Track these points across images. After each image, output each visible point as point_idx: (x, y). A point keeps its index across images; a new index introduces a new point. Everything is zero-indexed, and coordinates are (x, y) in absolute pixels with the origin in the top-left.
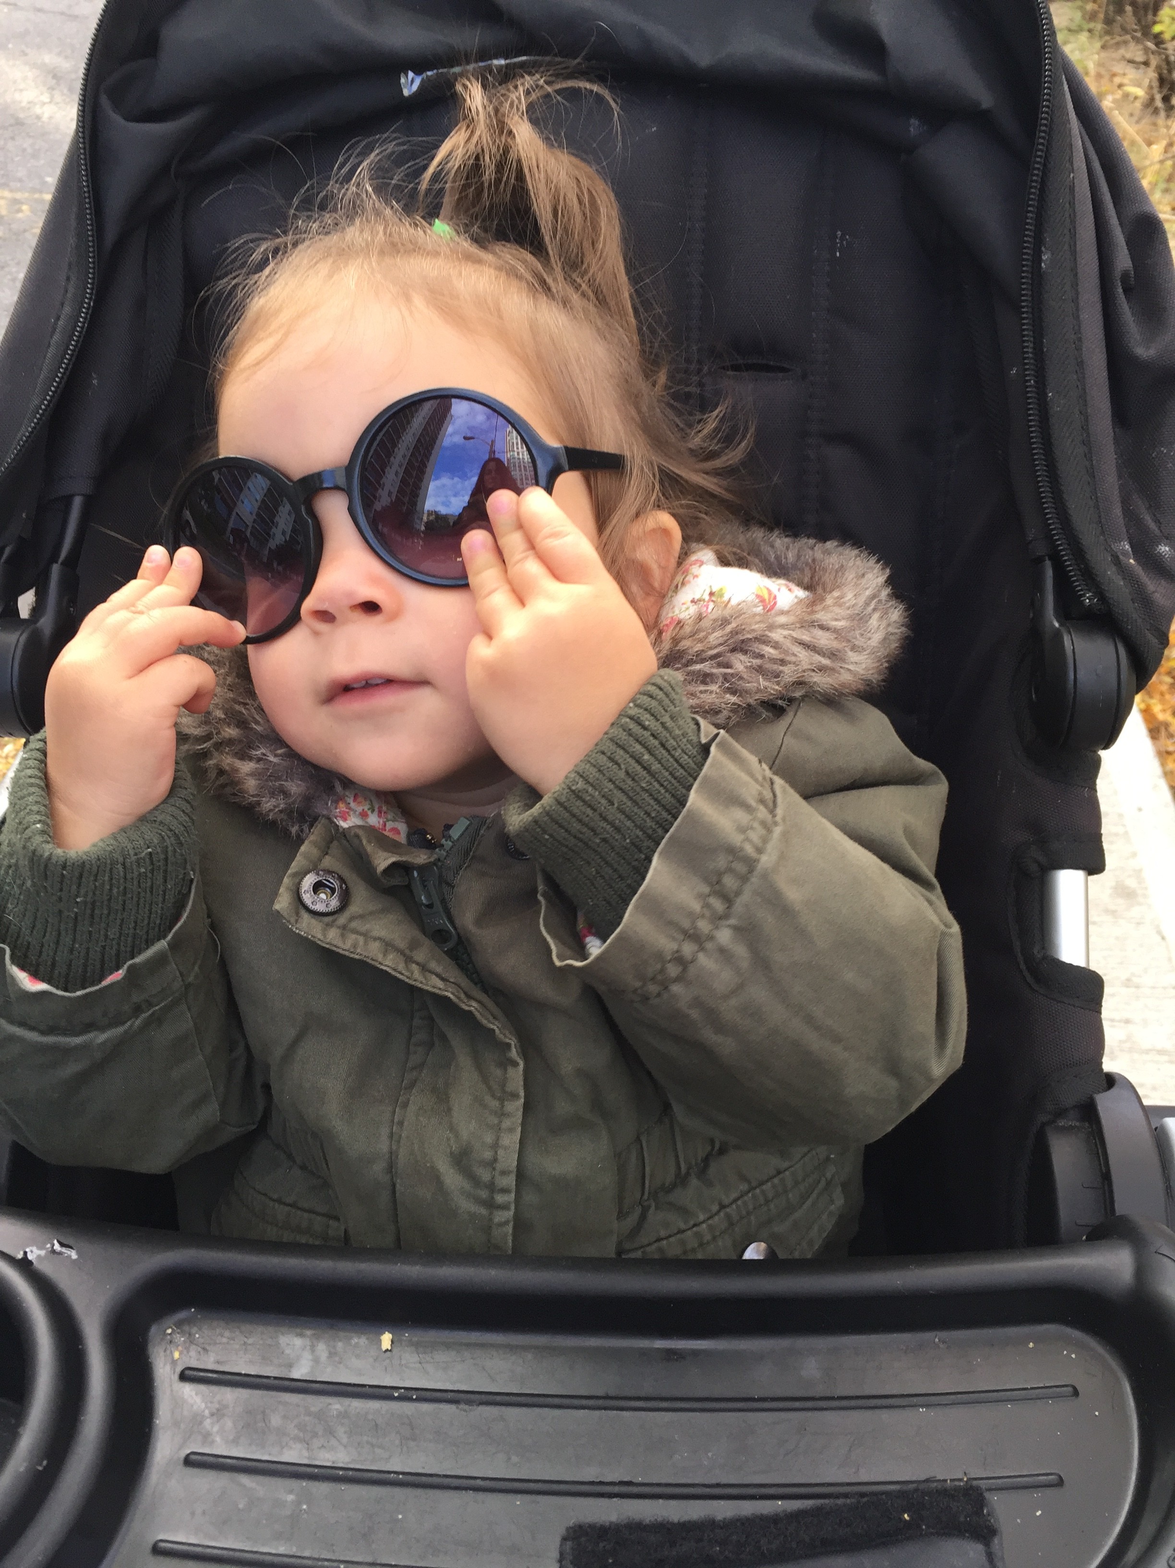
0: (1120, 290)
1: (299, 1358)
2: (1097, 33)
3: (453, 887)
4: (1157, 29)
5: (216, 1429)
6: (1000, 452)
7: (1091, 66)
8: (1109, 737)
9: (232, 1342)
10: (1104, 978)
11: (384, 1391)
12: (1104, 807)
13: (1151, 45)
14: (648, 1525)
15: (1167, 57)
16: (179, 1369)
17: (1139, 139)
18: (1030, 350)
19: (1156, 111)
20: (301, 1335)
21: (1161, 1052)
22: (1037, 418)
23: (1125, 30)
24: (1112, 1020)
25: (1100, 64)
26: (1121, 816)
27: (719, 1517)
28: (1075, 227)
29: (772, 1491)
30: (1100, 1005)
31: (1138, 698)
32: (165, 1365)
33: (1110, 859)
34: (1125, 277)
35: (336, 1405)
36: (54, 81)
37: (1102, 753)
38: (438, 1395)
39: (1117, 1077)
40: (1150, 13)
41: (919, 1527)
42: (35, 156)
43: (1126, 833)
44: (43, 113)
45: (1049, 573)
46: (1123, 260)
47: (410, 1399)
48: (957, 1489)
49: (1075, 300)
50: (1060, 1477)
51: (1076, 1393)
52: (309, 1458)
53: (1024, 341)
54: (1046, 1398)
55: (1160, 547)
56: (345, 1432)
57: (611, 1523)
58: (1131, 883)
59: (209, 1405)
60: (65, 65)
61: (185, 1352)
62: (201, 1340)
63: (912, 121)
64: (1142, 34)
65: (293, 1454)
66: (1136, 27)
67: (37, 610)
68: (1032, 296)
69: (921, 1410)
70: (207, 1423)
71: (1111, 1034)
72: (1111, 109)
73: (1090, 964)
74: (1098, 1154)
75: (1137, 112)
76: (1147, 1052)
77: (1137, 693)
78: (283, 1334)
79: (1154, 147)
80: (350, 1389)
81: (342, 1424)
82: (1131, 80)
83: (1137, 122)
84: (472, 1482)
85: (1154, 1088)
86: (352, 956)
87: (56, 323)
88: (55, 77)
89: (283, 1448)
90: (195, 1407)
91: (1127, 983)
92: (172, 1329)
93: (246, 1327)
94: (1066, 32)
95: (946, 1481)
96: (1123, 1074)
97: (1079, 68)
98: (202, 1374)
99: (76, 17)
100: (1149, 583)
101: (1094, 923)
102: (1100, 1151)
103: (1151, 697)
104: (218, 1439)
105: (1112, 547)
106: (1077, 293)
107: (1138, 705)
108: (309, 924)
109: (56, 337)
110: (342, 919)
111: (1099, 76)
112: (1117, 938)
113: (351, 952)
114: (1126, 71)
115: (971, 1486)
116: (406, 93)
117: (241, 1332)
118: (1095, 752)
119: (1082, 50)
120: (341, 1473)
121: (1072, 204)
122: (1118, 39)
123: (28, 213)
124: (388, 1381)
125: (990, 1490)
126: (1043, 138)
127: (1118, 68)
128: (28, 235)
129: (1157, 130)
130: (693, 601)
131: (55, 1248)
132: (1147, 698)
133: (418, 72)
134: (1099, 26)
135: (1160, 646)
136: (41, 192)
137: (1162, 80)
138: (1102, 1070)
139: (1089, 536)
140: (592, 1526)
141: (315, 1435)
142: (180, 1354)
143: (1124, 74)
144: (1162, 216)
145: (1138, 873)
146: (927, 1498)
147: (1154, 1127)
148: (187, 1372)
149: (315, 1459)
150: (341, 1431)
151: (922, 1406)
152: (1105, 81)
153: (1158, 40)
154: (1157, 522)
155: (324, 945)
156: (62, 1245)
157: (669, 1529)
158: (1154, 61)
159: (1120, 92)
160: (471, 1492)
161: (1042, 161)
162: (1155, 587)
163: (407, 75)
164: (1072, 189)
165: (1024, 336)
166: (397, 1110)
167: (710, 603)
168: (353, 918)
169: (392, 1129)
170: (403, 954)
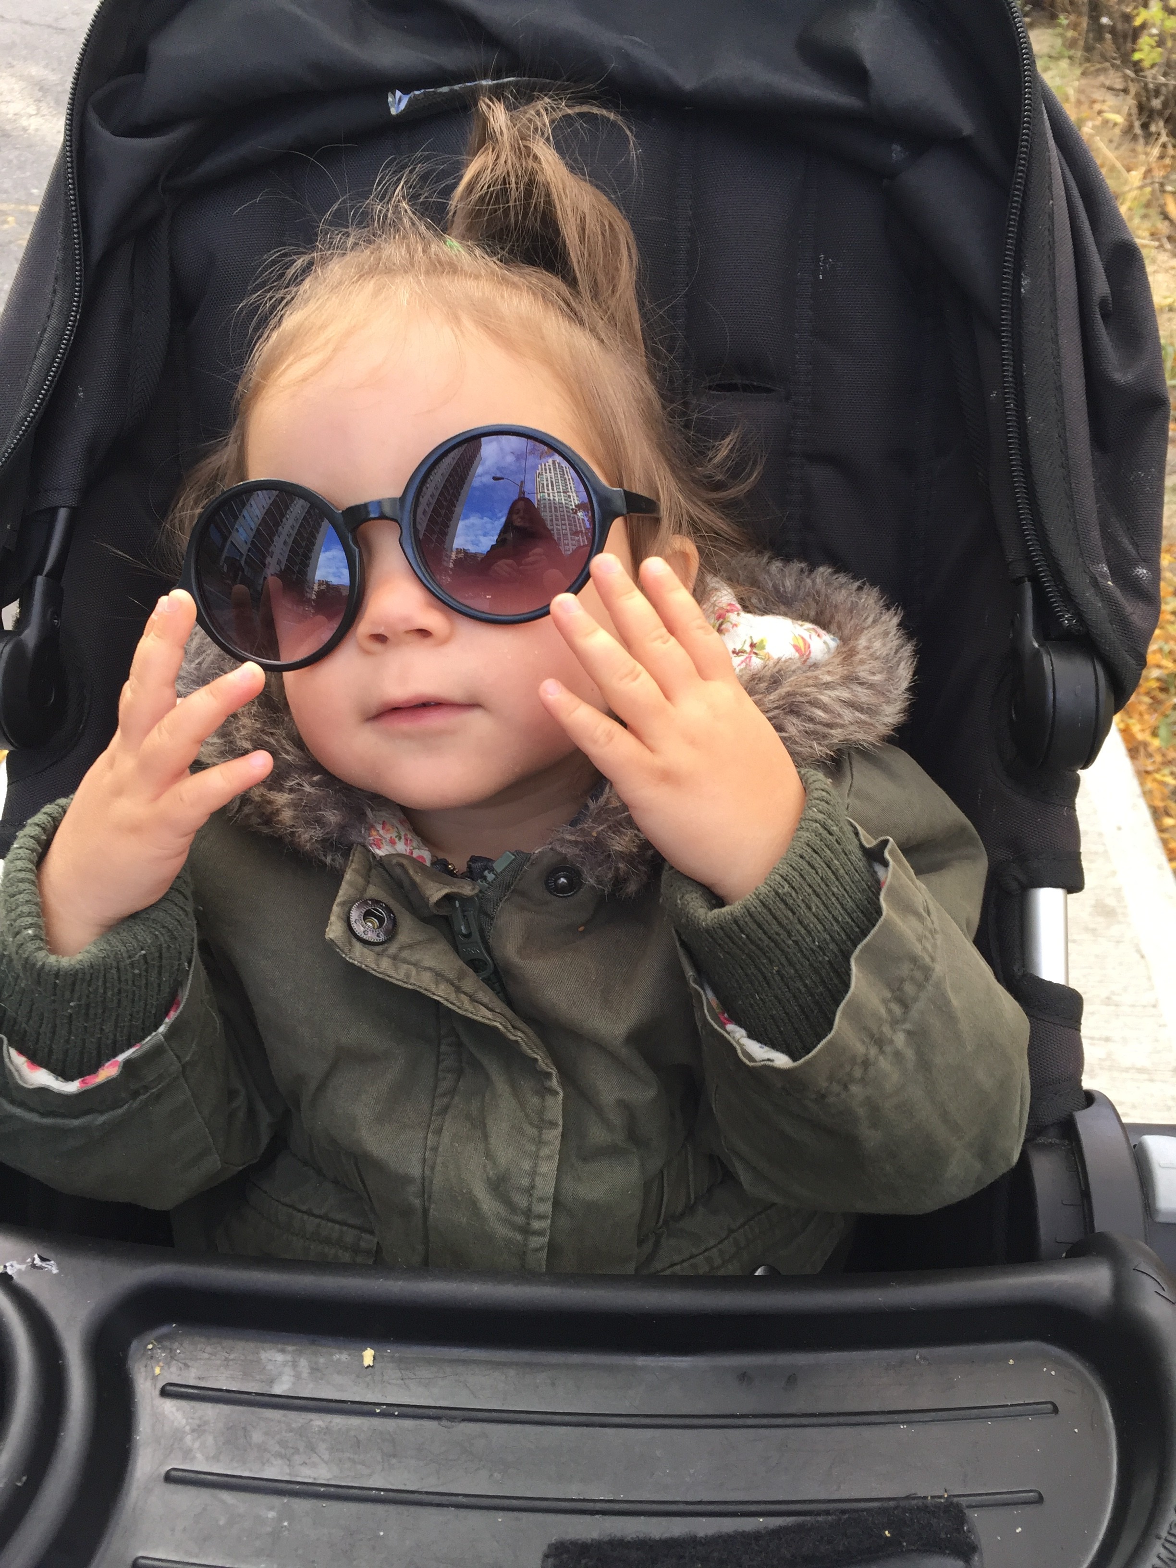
0: (1098, 317)
1: (280, 1374)
2: (1077, 61)
3: (492, 919)
4: (1137, 56)
5: (197, 1445)
6: (980, 474)
7: (1071, 92)
8: (1088, 757)
9: (213, 1357)
10: (1084, 996)
11: (365, 1407)
12: (1082, 827)
13: (1129, 72)
14: (629, 1542)
15: (1146, 84)
16: (160, 1385)
17: (1118, 165)
18: (1010, 374)
19: (1135, 138)
20: (283, 1351)
21: (1141, 1071)
22: (1016, 441)
23: (1104, 58)
24: (1092, 1038)
25: (1081, 91)
26: (1100, 835)
27: (701, 1534)
28: (1054, 254)
29: (753, 1508)
30: (1078, 1022)
31: (1116, 718)
32: (146, 1379)
33: (1090, 878)
34: (1103, 303)
35: (318, 1421)
36: (41, 94)
37: (1080, 772)
38: (420, 1411)
39: (1096, 1096)
40: (1129, 40)
41: (900, 1543)
42: (21, 167)
43: (1106, 851)
44: (30, 125)
45: (1029, 594)
46: (1101, 286)
47: (392, 1415)
48: (938, 1506)
49: (1054, 326)
50: (1040, 1494)
51: (1056, 1410)
52: (290, 1475)
53: (1004, 365)
54: (1026, 1415)
55: (1138, 569)
56: (327, 1449)
57: (592, 1540)
58: (1111, 902)
59: (190, 1420)
60: (53, 77)
61: (166, 1368)
62: (182, 1355)
63: (894, 146)
64: (1122, 62)
65: (274, 1471)
66: (1115, 55)
67: (21, 622)
68: (1012, 320)
69: (902, 1427)
70: (188, 1439)
71: (1091, 1052)
72: (1092, 136)
73: (1070, 983)
74: (1078, 1172)
75: (1117, 139)
76: (1127, 1070)
77: (1115, 713)
78: (263, 1349)
79: (1133, 173)
80: (333, 1405)
81: (324, 1441)
82: (1110, 107)
83: (1117, 148)
84: (453, 1499)
85: (1134, 1107)
86: (405, 986)
87: (42, 335)
88: (41, 89)
89: (263, 1464)
90: (176, 1424)
91: (1108, 1001)
92: (154, 1345)
93: (228, 1343)
94: (1046, 59)
95: (925, 1498)
96: (1101, 1091)
97: (1058, 96)
98: (183, 1390)
99: (63, 29)
100: (1127, 605)
101: (1074, 941)
102: (1079, 1168)
103: (1131, 717)
104: (199, 1455)
105: (1091, 568)
106: (1056, 318)
107: (1117, 724)
108: (362, 953)
109: (42, 349)
110: (393, 949)
111: (1079, 103)
112: (1097, 956)
113: (404, 982)
114: (1106, 98)
115: (952, 1503)
116: (393, 111)
117: (223, 1348)
118: (1075, 771)
119: (1063, 77)
120: (322, 1489)
121: (1051, 231)
122: (1098, 66)
123: (14, 225)
124: (370, 1397)
125: (970, 1507)
126: (1023, 165)
127: (1098, 95)
128: (13, 247)
129: (1135, 157)
130: (734, 652)
131: (35, 1262)
132: (1126, 718)
133: (405, 92)
134: (1079, 53)
135: (1138, 667)
136: (27, 204)
137: (1141, 108)
138: (1081, 1087)
139: (1067, 559)
140: (574, 1543)
141: (297, 1451)
142: (162, 1368)
143: (1104, 101)
144: (1138, 241)
145: (1117, 892)
146: (907, 1515)
147: (1132, 1145)
148: (168, 1388)
149: (297, 1476)
150: (322, 1447)
151: (903, 1423)
152: (1085, 107)
153: (1137, 67)
154: (1136, 545)
155: (378, 975)
156: (43, 1259)
157: (651, 1546)
158: (1133, 89)
159: (1100, 118)
160: (453, 1509)
161: (1022, 188)
162: (1133, 610)
163: (394, 94)
164: (1051, 216)
165: (1004, 360)
166: (430, 1135)
167: (754, 656)
168: (402, 948)
169: (425, 1153)
170: (452, 984)
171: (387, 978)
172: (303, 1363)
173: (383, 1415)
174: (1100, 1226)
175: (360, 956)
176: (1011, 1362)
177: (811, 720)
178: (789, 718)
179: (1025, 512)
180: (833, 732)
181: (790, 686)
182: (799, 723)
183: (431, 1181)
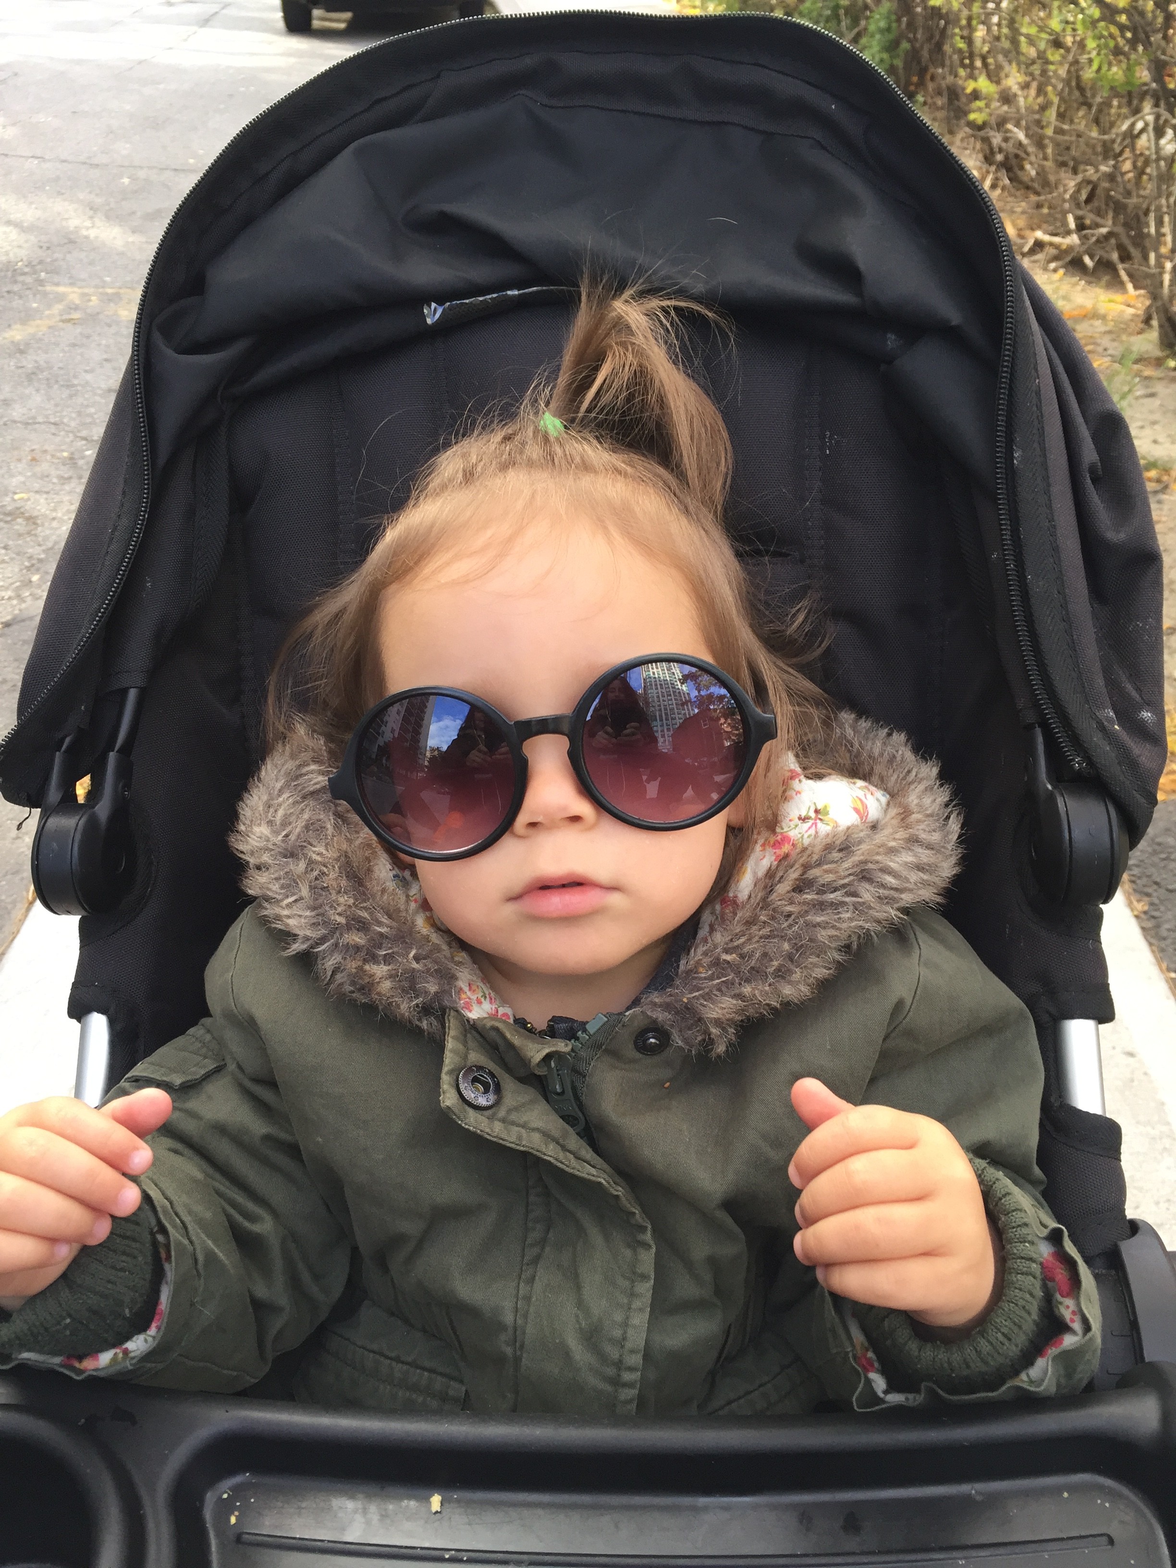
0: (1089, 481)
1: (351, 1521)
3: (585, 1077)
8: (1108, 892)
9: (284, 1505)
10: (1121, 1126)
11: (435, 1553)
16: (235, 1534)
18: (1008, 537)
20: (353, 1498)
22: (1019, 598)
28: (1043, 427)
30: (1118, 1151)
34: (1092, 470)
37: (1103, 907)
38: (487, 1555)
39: (1140, 1224)
45: (1040, 739)
46: (1089, 454)
47: (460, 1561)
49: (1047, 492)
51: (1111, 1542)
53: (1002, 530)
54: (1081, 1548)
55: (1143, 713)
61: (241, 1517)
62: (256, 1504)
63: (889, 335)
67: (93, 795)
68: (1007, 489)
69: (960, 1562)
73: (1107, 1112)
74: (1126, 1302)
77: (1131, 850)
78: (335, 1498)
80: (402, 1551)
86: (518, 1147)
87: (113, 533)
92: (228, 1494)
96: (1145, 1220)
98: (257, 1538)
100: (1134, 747)
102: (1127, 1298)
105: (1097, 714)
106: (1049, 485)
108: (476, 1118)
109: (113, 546)
110: (502, 1113)
116: (429, 321)
117: (294, 1496)
118: (1098, 906)
121: (1039, 407)
124: (439, 1543)
126: (1009, 350)
130: (800, 818)
133: (440, 303)
135: (1148, 805)
139: (1074, 706)
142: (237, 1519)
148: (243, 1537)
151: (961, 1559)
154: (1138, 690)
155: (492, 1139)
161: (1009, 370)
162: (1141, 751)
163: (430, 307)
164: (1038, 393)
165: (1002, 525)
166: (522, 1285)
167: (818, 821)
168: (509, 1111)
169: (517, 1303)
170: (558, 1143)
171: (501, 1142)
172: (373, 1508)
173: (452, 1560)
174: (1149, 1355)
175: (473, 1121)
176: (1066, 1495)
177: (883, 886)
178: (862, 884)
179: (1031, 665)
180: (903, 896)
181: (863, 854)
182: (872, 889)
183: (524, 1333)
